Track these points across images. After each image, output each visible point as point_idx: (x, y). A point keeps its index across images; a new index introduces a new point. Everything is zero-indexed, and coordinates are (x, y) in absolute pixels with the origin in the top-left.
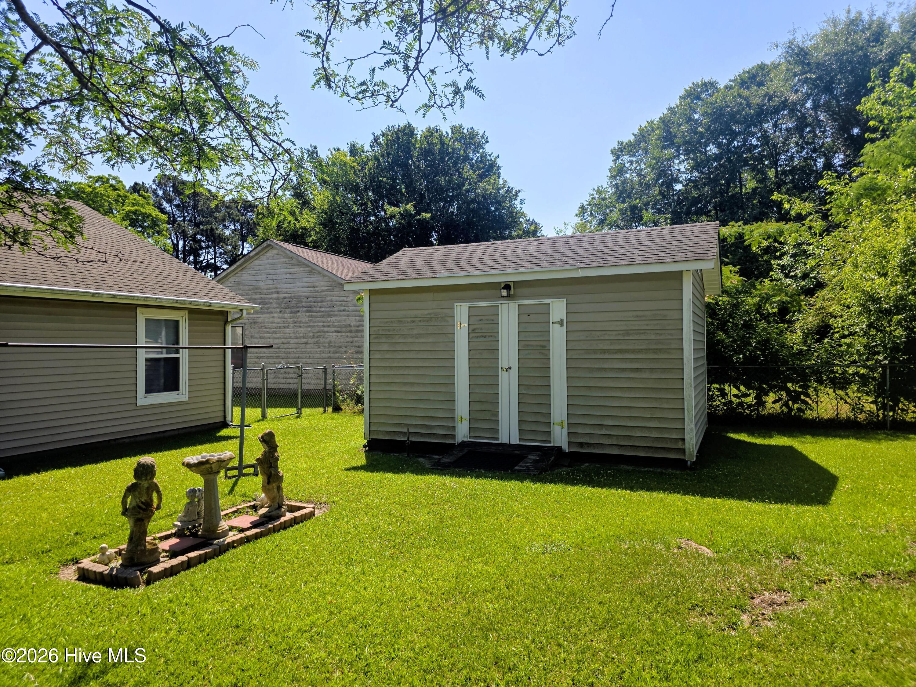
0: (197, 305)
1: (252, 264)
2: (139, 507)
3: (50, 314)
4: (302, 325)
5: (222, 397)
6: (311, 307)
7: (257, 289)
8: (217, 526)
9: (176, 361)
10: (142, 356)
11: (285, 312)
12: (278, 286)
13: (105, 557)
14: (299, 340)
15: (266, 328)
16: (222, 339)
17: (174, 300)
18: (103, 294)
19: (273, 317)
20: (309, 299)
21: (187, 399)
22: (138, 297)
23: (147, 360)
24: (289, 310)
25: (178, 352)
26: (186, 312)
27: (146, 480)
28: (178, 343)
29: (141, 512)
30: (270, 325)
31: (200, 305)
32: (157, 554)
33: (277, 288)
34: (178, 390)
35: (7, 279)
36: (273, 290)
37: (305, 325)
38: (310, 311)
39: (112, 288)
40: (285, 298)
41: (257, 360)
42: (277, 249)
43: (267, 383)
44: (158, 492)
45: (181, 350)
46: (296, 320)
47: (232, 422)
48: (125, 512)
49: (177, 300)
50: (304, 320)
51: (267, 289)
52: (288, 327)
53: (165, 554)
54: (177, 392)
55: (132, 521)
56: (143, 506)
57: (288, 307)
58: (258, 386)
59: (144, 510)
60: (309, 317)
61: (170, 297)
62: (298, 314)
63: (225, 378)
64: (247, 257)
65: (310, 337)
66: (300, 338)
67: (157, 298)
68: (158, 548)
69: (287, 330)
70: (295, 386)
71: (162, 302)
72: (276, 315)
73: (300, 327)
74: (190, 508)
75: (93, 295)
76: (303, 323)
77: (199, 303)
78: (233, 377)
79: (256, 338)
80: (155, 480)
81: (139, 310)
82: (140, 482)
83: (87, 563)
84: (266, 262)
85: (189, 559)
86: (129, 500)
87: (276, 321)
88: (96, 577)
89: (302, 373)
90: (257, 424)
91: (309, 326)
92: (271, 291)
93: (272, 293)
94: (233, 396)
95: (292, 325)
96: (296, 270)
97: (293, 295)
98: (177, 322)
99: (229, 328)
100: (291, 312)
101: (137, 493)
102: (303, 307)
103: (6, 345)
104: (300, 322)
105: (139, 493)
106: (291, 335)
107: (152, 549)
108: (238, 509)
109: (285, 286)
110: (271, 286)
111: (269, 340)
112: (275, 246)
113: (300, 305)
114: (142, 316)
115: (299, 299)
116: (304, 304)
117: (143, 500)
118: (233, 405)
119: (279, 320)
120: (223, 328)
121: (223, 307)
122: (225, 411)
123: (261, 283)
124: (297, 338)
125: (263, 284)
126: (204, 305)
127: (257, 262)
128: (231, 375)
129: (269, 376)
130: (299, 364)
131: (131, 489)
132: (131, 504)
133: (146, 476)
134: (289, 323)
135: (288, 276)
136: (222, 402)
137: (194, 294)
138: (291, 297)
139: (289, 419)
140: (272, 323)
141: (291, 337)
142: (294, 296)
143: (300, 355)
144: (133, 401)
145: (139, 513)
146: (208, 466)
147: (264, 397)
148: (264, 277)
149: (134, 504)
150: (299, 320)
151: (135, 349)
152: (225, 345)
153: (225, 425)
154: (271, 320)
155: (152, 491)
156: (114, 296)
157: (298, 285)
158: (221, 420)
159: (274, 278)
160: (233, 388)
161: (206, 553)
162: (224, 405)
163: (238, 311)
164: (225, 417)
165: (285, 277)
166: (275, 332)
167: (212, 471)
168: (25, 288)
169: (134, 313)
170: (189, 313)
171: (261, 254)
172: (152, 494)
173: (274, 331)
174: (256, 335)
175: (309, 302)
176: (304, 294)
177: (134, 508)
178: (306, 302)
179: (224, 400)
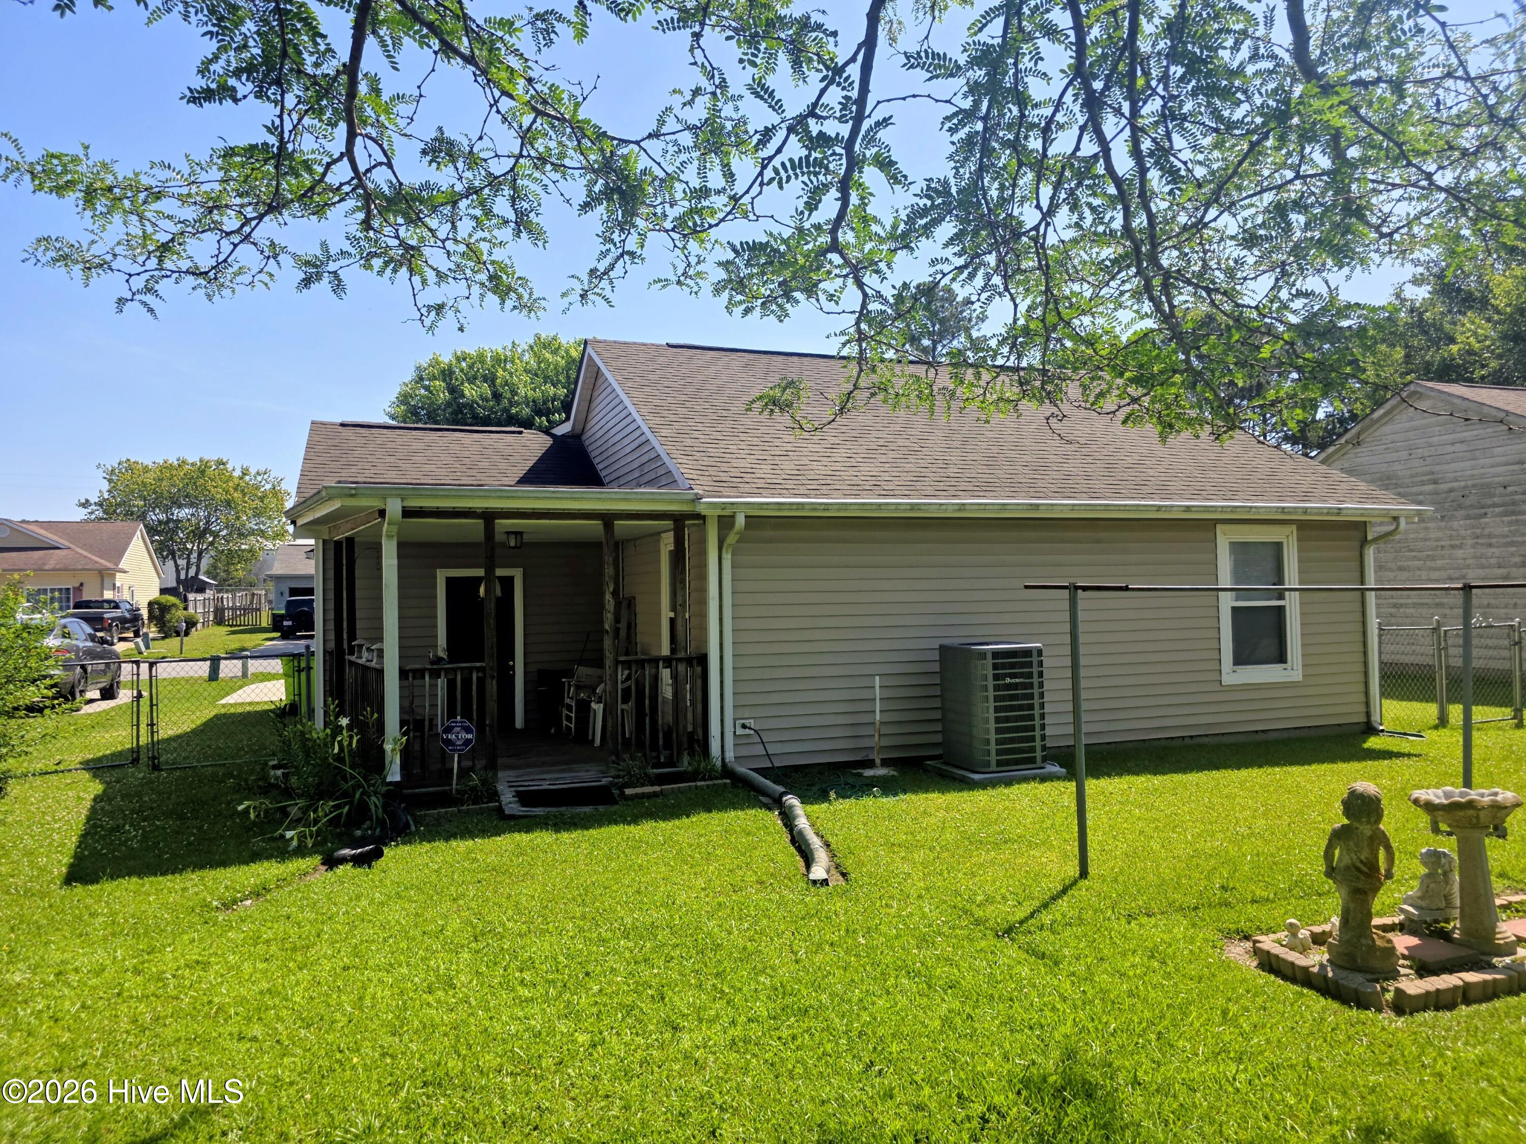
0: (1316, 514)
1: (1376, 434)
2: (1358, 870)
3: (1098, 541)
4: (1494, 541)
5: (1361, 678)
6: (1514, 503)
7: (1388, 478)
8: (1492, 931)
9: (1281, 610)
10: (1227, 602)
11: (1453, 517)
12: (1437, 468)
13: (1298, 942)
14: (1488, 571)
15: (1412, 551)
16: (1358, 574)
17: (1278, 508)
18: (1172, 506)
19: (1427, 529)
20: (1510, 489)
21: (1300, 678)
22: (1223, 507)
23: (1235, 609)
24: (1462, 513)
25: (1281, 597)
26: (1294, 527)
27: (1368, 822)
28: (1281, 582)
29: (1363, 877)
30: (1420, 544)
31: (1322, 514)
32: (1393, 960)
33: (1433, 473)
34: (1285, 662)
35: (1050, 494)
36: (1425, 478)
37: (1502, 541)
38: (1513, 513)
39: (1182, 497)
40: (1451, 490)
41: (1393, 610)
42: (1429, 397)
43: (1447, 656)
44: (1389, 849)
45: (1287, 593)
46: (1478, 531)
47: (1381, 724)
48: (1331, 872)
49: (1283, 508)
50: (1498, 531)
51: (1412, 476)
52: (1460, 547)
53: (1406, 963)
54: (1284, 666)
55: (1344, 891)
56: (1365, 870)
57: (1460, 507)
58: (1428, 661)
59: (1367, 876)
60: (1510, 523)
61: (1266, 504)
62: (1484, 520)
63: (1365, 644)
64: (1367, 421)
65: (1515, 565)
66: (1490, 567)
67: (1251, 507)
68: (1394, 948)
69: (1460, 553)
70: (1505, 665)
71: (1259, 513)
72: (1432, 525)
73: (1490, 545)
74: (1432, 885)
75: (1159, 508)
76: (1495, 536)
77: (1319, 511)
78: (1380, 643)
79: (1390, 570)
80: (1381, 826)
81: (1219, 528)
82: (1356, 824)
83: (1267, 943)
84: (1408, 425)
85: (1467, 986)
86: (1337, 852)
87: (1432, 535)
88: (1294, 974)
89: (1520, 638)
90: (1435, 733)
91: (1512, 544)
92: (1419, 479)
93: (1423, 483)
94: (1382, 678)
95: (1470, 542)
96: (1475, 433)
97: (1470, 483)
98: (1278, 546)
99: (1370, 554)
100: (1468, 517)
101: (1351, 843)
102: (1495, 505)
103: (1126, 589)
104: (1490, 536)
105: (1357, 845)
106: (1469, 562)
107: (1386, 948)
108: (1510, 903)
109: (1452, 466)
110: (1419, 470)
111: (1418, 573)
112: (1428, 393)
113: (1489, 501)
114: (1224, 538)
115: (1486, 489)
116: (1496, 500)
117: (1363, 858)
118: (1383, 695)
119: (1440, 534)
120: (1357, 554)
121: (1362, 515)
122: (1367, 704)
123: (1397, 467)
124: (1483, 567)
125: (1400, 467)
126: (1328, 514)
127: (1387, 429)
128: (1376, 639)
129: (1450, 642)
130: (1512, 620)
131: (1338, 836)
132: (1340, 859)
133: (1369, 815)
134: (1464, 538)
135: (1458, 447)
136: (1361, 688)
137: (1306, 496)
138: (1465, 487)
139: (1499, 729)
140: (1426, 540)
141: (1468, 566)
142: (1474, 486)
143: (1492, 601)
144: (1215, 676)
145: (1358, 878)
146: (1471, 812)
147: (1442, 682)
148: (1404, 454)
149: (1347, 860)
150: (1486, 531)
151: (1215, 593)
152: (1362, 583)
153: (1370, 729)
154: (1421, 535)
155: (1379, 845)
156: (1188, 509)
157: (1482, 462)
158: (1362, 719)
159: (1426, 454)
160: (1381, 662)
161: (1495, 980)
162: (1367, 693)
163: (1390, 520)
164: (1368, 714)
165: (1450, 449)
166: (1433, 558)
167: (1478, 823)
168: (1074, 505)
169: (1212, 534)
170: (1298, 529)
171: (1396, 412)
172: (1378, 850)
173: (1428, 556)
174: (1390, 565)
175: (1512, 494)
176: (1497, 479)
177: (1347, 868)
178: (1501, 495)
179: (1366, 684)
